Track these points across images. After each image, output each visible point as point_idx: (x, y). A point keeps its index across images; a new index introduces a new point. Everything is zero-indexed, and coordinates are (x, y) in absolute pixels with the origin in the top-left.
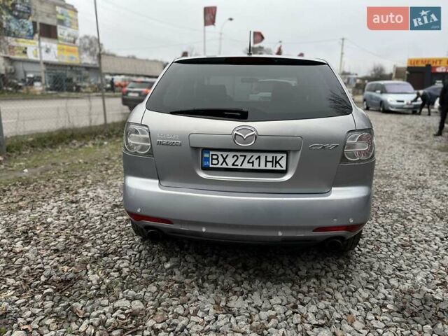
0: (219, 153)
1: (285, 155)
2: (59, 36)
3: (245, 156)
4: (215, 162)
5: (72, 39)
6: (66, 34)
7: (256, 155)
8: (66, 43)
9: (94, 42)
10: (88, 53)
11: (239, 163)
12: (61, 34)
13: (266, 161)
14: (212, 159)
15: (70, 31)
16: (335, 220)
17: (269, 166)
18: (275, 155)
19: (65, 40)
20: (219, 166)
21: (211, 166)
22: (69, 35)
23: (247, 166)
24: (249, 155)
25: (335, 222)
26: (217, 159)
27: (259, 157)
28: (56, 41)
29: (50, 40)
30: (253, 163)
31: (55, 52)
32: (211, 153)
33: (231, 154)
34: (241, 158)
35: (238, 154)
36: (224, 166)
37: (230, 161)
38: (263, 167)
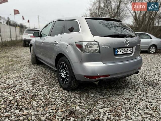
0: (119, 49)
1: (132, 48)
3: (125, 49)
4: (118, 52)
7: (127, 49)
13: (129, 50)
14: (118, 51)
17: (129, 52)
18: (130, 48)
20: (119, 54)
21: (117, 54)
23: (125, 53)
24: (126, 49)
26: (119, 51)
30: (126, 51)
32: (117, 49)
33: (122, 49)
34: (124, 50)
35: (123, 49)
36: (121, 53)
37: (122, 51)
38: (128, 53)
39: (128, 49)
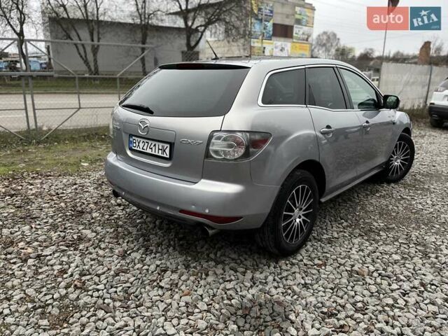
0: (136, 139)
1: (168, 146)
2: (294, 35)
3: (148, 143)
4: (135, 145)
5: (306, 37)
6: (301, 33)
7: (154, 143)
8: (300, 41)
9: (331, 37)
10: (324, 49)
11: (145, 148)
12: (296, 34)
13: (159, 149)
14: (133, 142)
15: (305, 29)
16: (193, 207)
17: (160, 154)
18: (163, 144)
19: (299, 39)
20: (136, 148)
21: (133, 148)
22: (303, 34)
23: (149, 151)
24: (150, 142)
25: (193, 208)
26: (135, 143)
27: (155, 145)
28: (291, 40)
29: (286, 39)
30: (152, 149)
31: (288, 51)
32: (134, 138)
33: (142, 140)
34: (146, 144)
35: (145, 141)
36: (138, 149)
37: (141, 145)
38: (157, 154)
39: (157, 144)
